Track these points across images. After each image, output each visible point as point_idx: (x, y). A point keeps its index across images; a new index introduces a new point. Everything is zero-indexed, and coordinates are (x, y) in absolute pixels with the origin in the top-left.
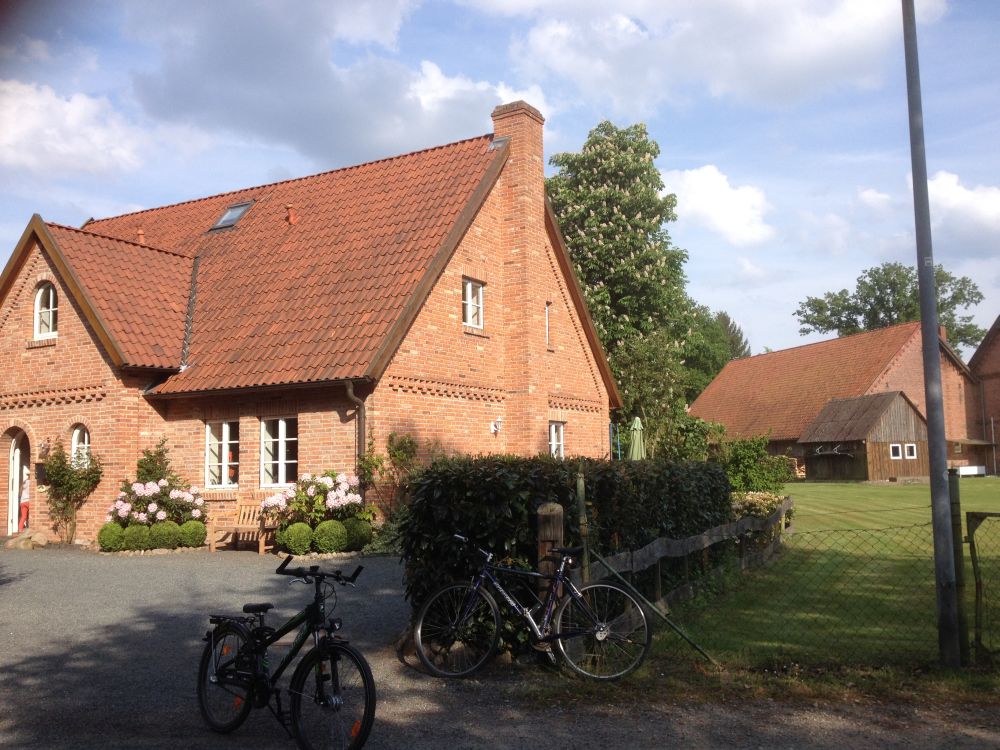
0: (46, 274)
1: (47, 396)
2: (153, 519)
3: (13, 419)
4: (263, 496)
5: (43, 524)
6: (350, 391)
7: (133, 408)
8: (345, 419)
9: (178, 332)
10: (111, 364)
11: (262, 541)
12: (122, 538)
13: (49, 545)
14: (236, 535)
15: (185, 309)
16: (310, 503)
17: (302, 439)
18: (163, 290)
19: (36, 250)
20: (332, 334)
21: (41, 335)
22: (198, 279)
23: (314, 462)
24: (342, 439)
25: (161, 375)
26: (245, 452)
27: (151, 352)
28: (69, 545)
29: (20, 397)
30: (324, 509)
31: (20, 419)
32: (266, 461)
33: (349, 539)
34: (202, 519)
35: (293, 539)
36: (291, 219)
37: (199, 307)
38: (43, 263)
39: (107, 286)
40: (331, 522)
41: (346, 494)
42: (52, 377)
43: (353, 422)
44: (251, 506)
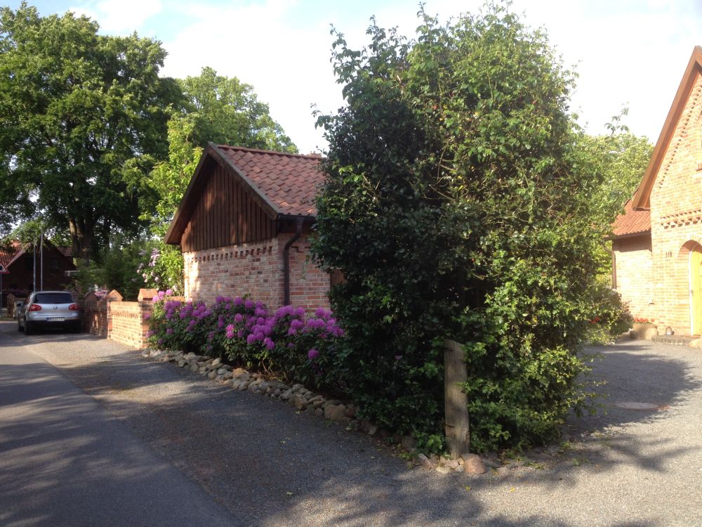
3: (691, 233)
19: (701, 76)
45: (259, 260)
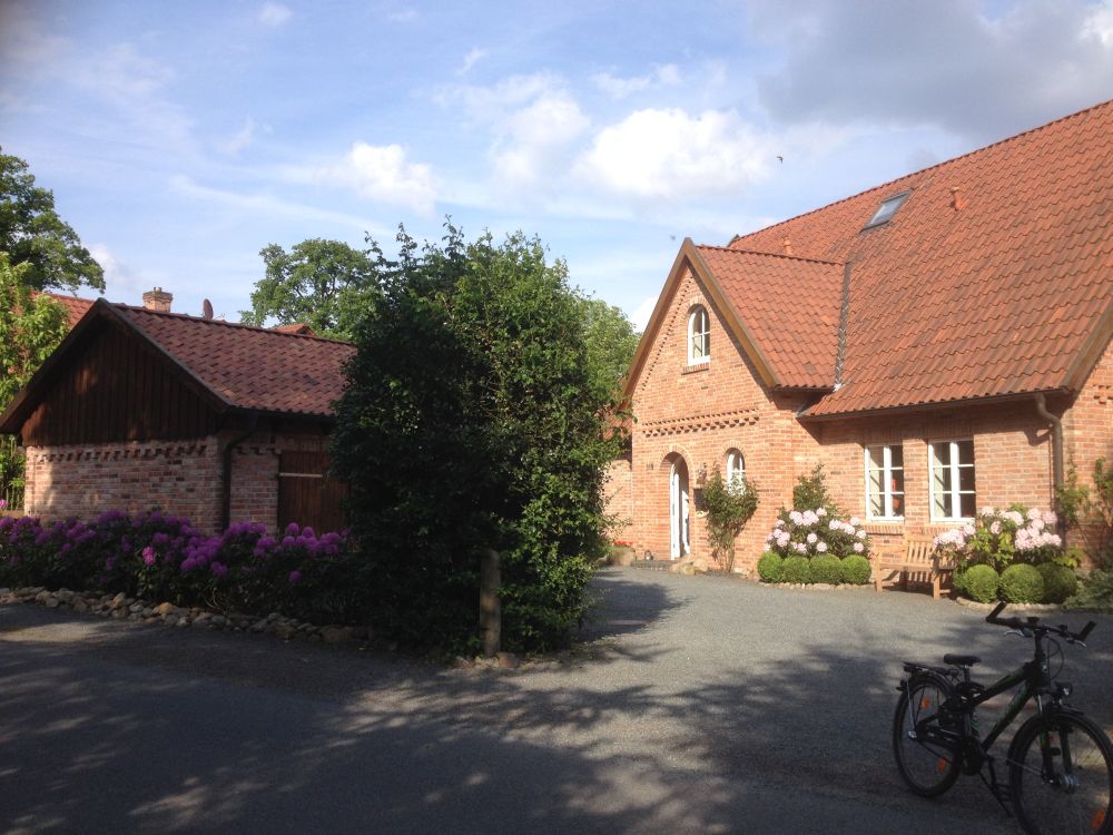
0: (697, 297)
1: (702, 421)
2: (812, 551)
3: (673, 444)
4: (935, 531)
5: (704, 551)
6: (1041, 406)
7: (787, 432)
8: (1034, 441)
9: (830, 347)
10: (763, 386)
11: (936, 584)
12: (782, 569)
13: (710, 572)
14: (904, 575)
15: (837, 321)
16: (995, 542)
17: (980, 465)
18: (813, 303)
19: (688, 274)
20: (1015, 336)
21: (696, 359)
22: (851, 286)
23: (996, 493)
24: (1031, 465)
25: (813, 395)
26: (911, 480)
27: (803, 371)
28: (728, 573)
29: (677, 422)
30: (1013, 551)
31: (678, 445)
32: (937, 491)
33: (1047, 588)
34: (864, 553)
35: (975, 583)
36: (958, 205)
37: (852, 318)
38: (695, 287)
39: (756, 303)
40: (1022, 566)
41: (1041, 534)
42: (706, 402)
43: (1045, 444)
44: (920, 542)
45: (179, 462)
